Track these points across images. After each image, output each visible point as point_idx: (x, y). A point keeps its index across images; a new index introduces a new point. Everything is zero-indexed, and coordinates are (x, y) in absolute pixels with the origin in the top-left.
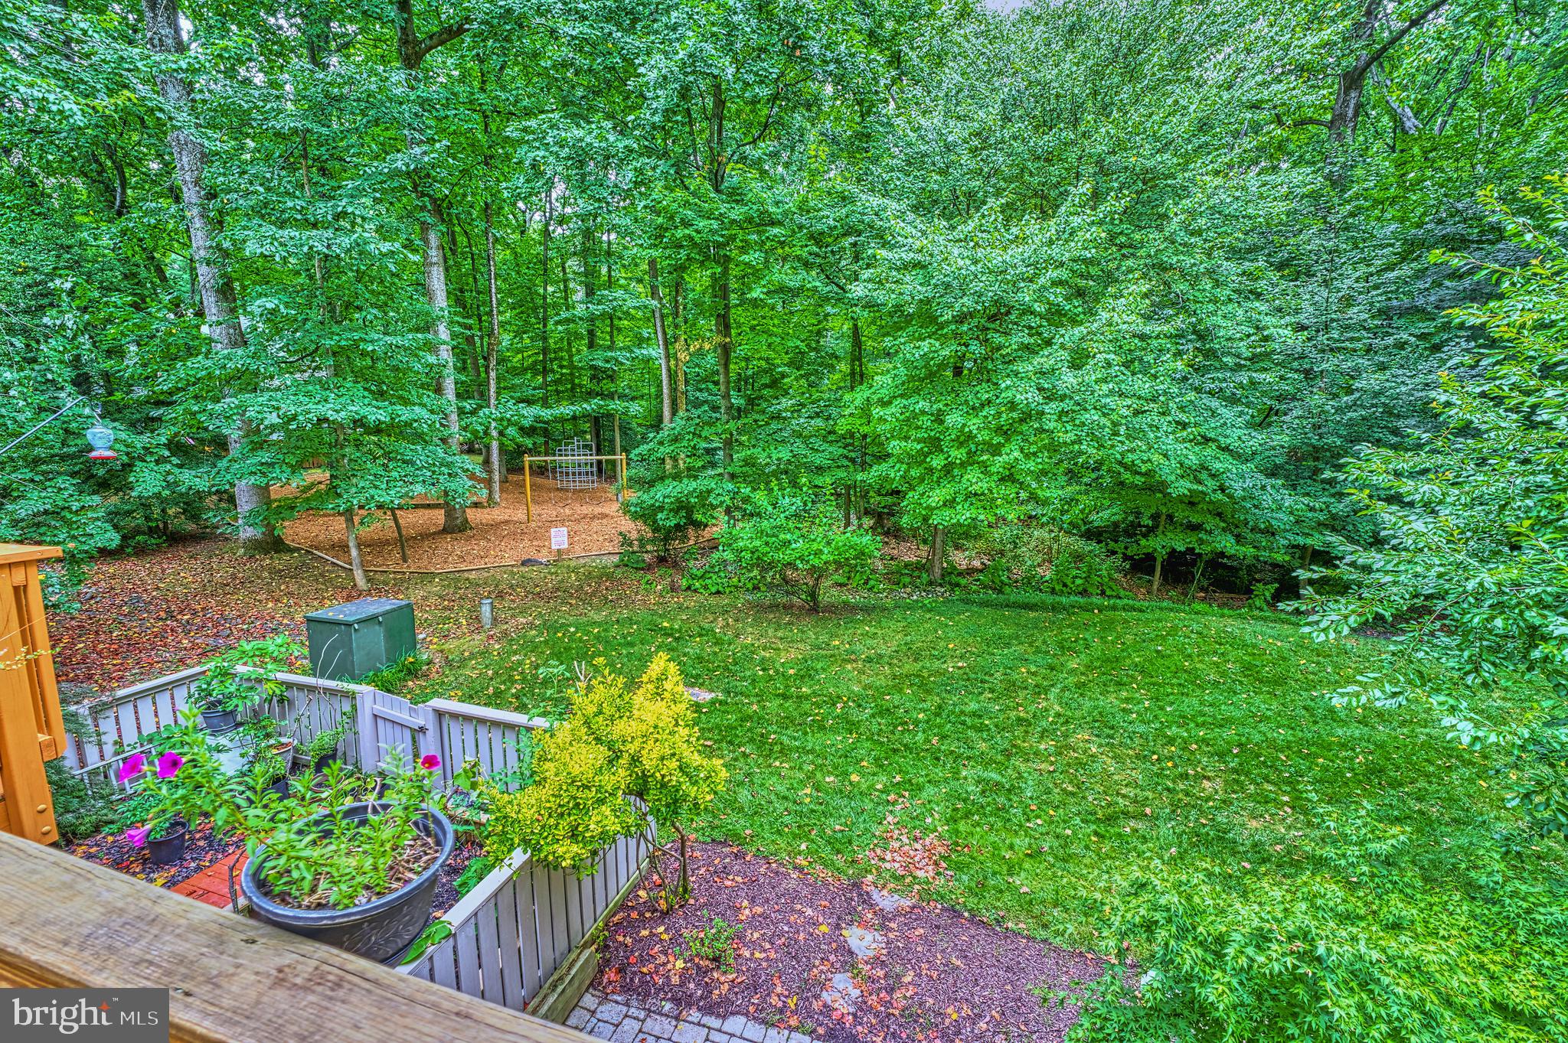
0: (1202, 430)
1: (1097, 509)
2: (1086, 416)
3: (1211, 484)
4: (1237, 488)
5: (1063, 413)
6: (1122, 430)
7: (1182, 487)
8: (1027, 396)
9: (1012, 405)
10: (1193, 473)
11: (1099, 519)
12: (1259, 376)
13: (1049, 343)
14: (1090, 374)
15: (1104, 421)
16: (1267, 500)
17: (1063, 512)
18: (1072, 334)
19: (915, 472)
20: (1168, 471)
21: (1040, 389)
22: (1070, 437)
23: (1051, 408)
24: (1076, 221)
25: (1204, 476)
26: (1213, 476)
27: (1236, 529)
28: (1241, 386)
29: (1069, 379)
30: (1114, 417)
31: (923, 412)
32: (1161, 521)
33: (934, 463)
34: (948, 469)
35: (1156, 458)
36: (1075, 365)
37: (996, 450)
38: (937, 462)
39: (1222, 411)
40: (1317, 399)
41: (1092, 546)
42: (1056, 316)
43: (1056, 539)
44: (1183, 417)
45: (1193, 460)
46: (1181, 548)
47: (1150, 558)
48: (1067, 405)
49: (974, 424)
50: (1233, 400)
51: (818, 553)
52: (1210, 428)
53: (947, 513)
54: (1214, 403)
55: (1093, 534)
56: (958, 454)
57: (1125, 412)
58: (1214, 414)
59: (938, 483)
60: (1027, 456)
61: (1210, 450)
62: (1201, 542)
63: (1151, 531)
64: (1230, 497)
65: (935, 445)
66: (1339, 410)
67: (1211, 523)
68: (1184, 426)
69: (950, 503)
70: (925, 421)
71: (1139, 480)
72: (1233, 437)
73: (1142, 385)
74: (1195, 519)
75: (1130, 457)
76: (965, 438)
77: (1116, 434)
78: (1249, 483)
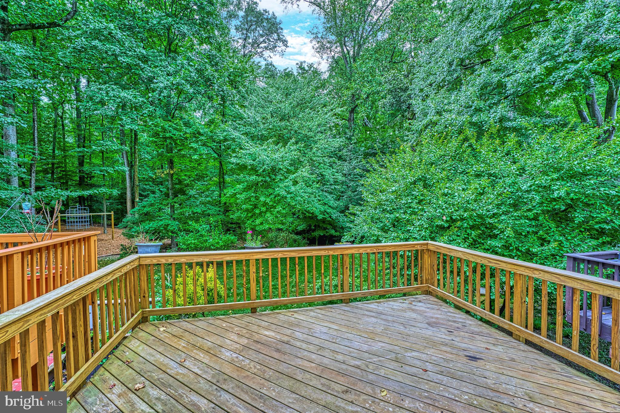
0: (324, 201)
1: (299, 225)
2: (297, 198)
3: (327, 215)
4: (334, 216)
5: (291, 197)
6: (306, 202)
7: (320, 217)
8: (283, 193)
9: (279, 195)
10: (323, 213)
11: (300, 228)
12: (336, 187)
13: (286, 178)
14: (298, 187)
15: (302, 200)
16: (341, 220)
17: (290, 227)
18: (292, 176)
19: (250, 215)
20: (317, 213)
21: (286, 191)
22: (294, 204)
23: (289, 196)
24: (292, 148)
25: (325, 214)
26: (328, 214)
27: (334, 228)
28: (332, 189)
29: (293, 189)
30: (304, 198)
31: (252, 196)
32: (317, 227)
33: (257, 212)
34: (260, 213)
35: (314, 209)
36: (294, 185)
37: (274, 207)
38: (257, 211)
39: (328, 196)
40: (350, 193)
41: (299, 237)
42: (289, 171)
43: (288, 235)
44: (319, 198)
45: (322, 209)
46: (322, 234)
47: (314, 238)
48: (292, 195)
49: (268, 200)
50: (331, 193)
51: (218, 243)
52: (326, 201)
53: (261, 226)
54: (327, 194)
55: (298, 233)
56: (264, 209)
57: (306, 197)
58: (327, 197)
59: (257, 217)
60: (284, 209)
61: (326, 207)
62: (327, 232)
63: (314, 231)
64: (333, 219)
65: (255, 206)
66: (355, 196)
67: (329, 227)
68: (320, 201)
69: (262, 224)
70: (253, 199)
71: (310, 215)
72: (332, 203)
73: (309, 190)
74: (325, 226)
75: (308, 209)
76: (265, 204)
77: (304, 203)
78: (336, 215)
